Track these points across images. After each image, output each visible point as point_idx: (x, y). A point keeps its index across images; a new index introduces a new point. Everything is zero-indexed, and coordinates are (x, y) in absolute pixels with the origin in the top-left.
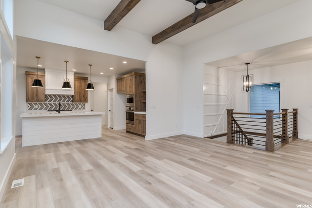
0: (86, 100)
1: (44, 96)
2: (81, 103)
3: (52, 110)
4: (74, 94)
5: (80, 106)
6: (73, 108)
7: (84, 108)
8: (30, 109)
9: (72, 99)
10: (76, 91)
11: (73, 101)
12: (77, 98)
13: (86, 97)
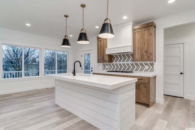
0: (150, 58)
4: (133, 51)
7: (152, 70)
11: (133, 60)
13: (150, 53)
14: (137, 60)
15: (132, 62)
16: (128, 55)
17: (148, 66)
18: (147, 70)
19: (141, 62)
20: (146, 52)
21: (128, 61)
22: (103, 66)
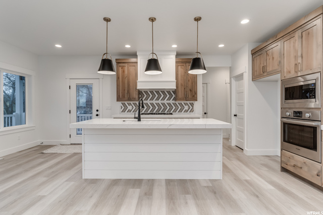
0: (194, 98)
1: (137, 93)
2: (188, 102)
3: (149, 112)
4: (175, 88)
5: (186, 108)
6: (175, 111)
7: (192, 111)
8: (124, 111)
9: (174, 96)
10: (180, 82)
11: (175, 99)
12: (181, 94)
13: (195, 92)
14: (181, 99)
15: (174, 102)
16: (163, 92)
17: (187, 106)
18: (186, 111)
19: (186, 102)
20: (190, 90)
22: (122, 106)
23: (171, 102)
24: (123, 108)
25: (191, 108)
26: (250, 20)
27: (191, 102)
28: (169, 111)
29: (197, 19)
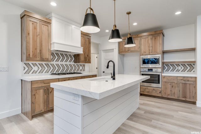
0: (89, 61)
2: (82, 64)
5: (81, 68)
7: (84, 70)
12: (82, 58)
15: (74, 63)
18: (81, 71)
20: (87, 55)
21: (67, 61)
22: (25, 66)
23: (72, 63)
24: (27, 69)
25: (84, 68)
26: (138, 24)
27: (84, 64)
28: (71, 71)
29: (129, 13)
